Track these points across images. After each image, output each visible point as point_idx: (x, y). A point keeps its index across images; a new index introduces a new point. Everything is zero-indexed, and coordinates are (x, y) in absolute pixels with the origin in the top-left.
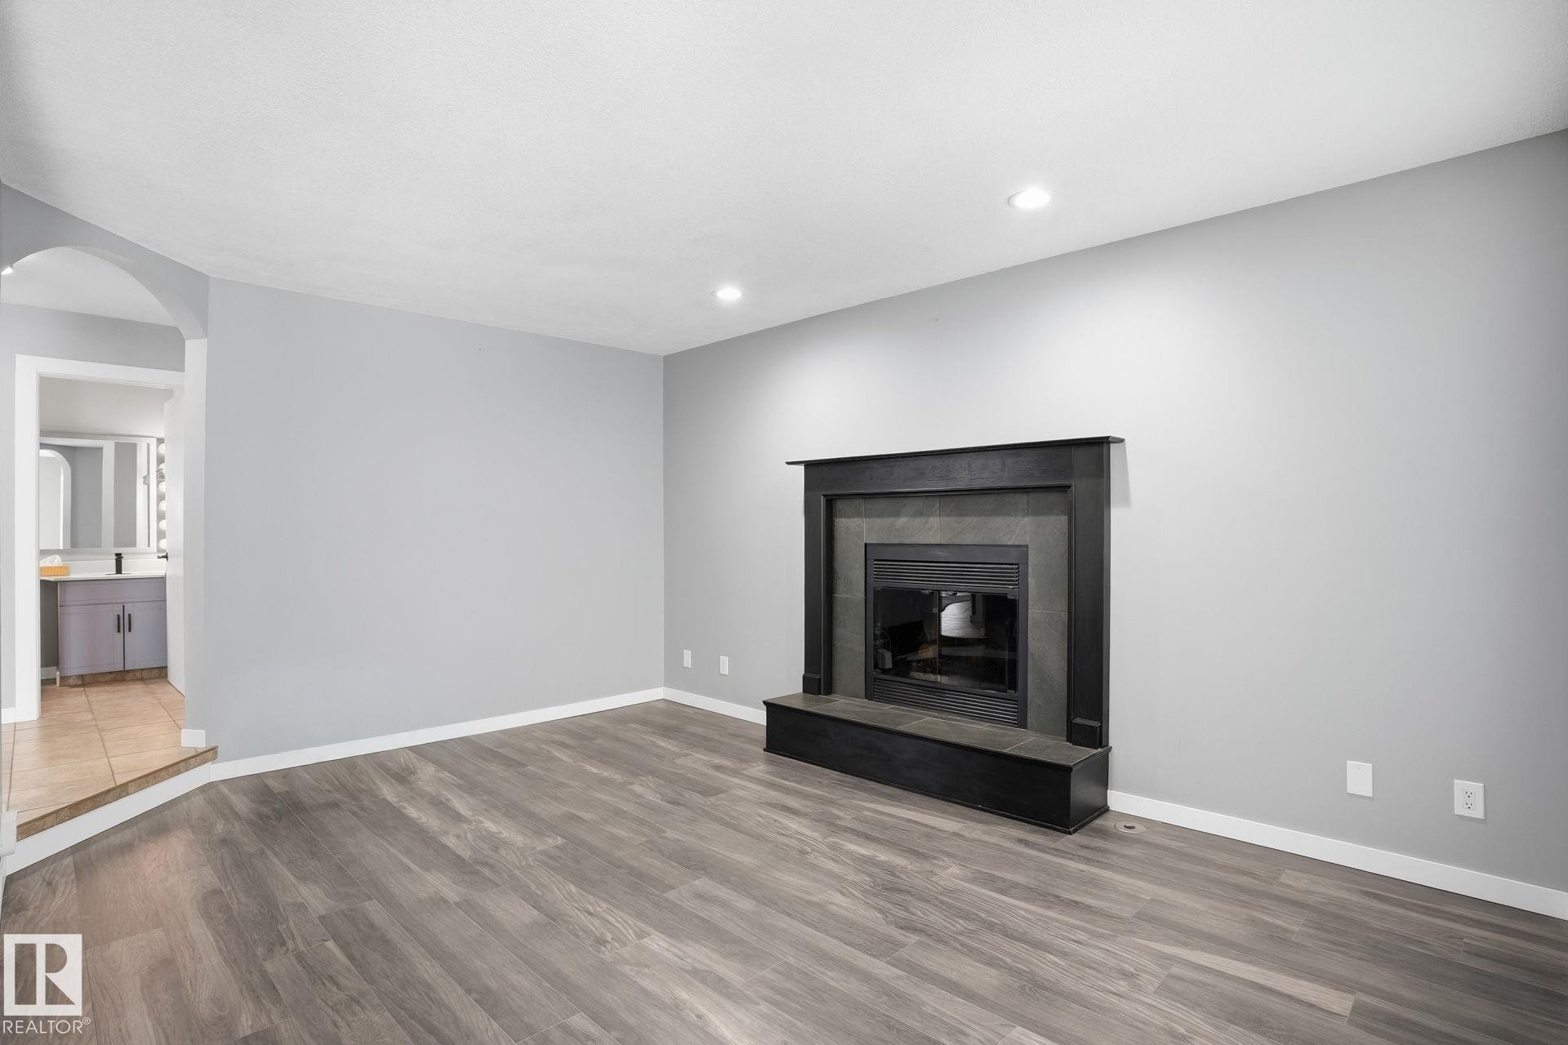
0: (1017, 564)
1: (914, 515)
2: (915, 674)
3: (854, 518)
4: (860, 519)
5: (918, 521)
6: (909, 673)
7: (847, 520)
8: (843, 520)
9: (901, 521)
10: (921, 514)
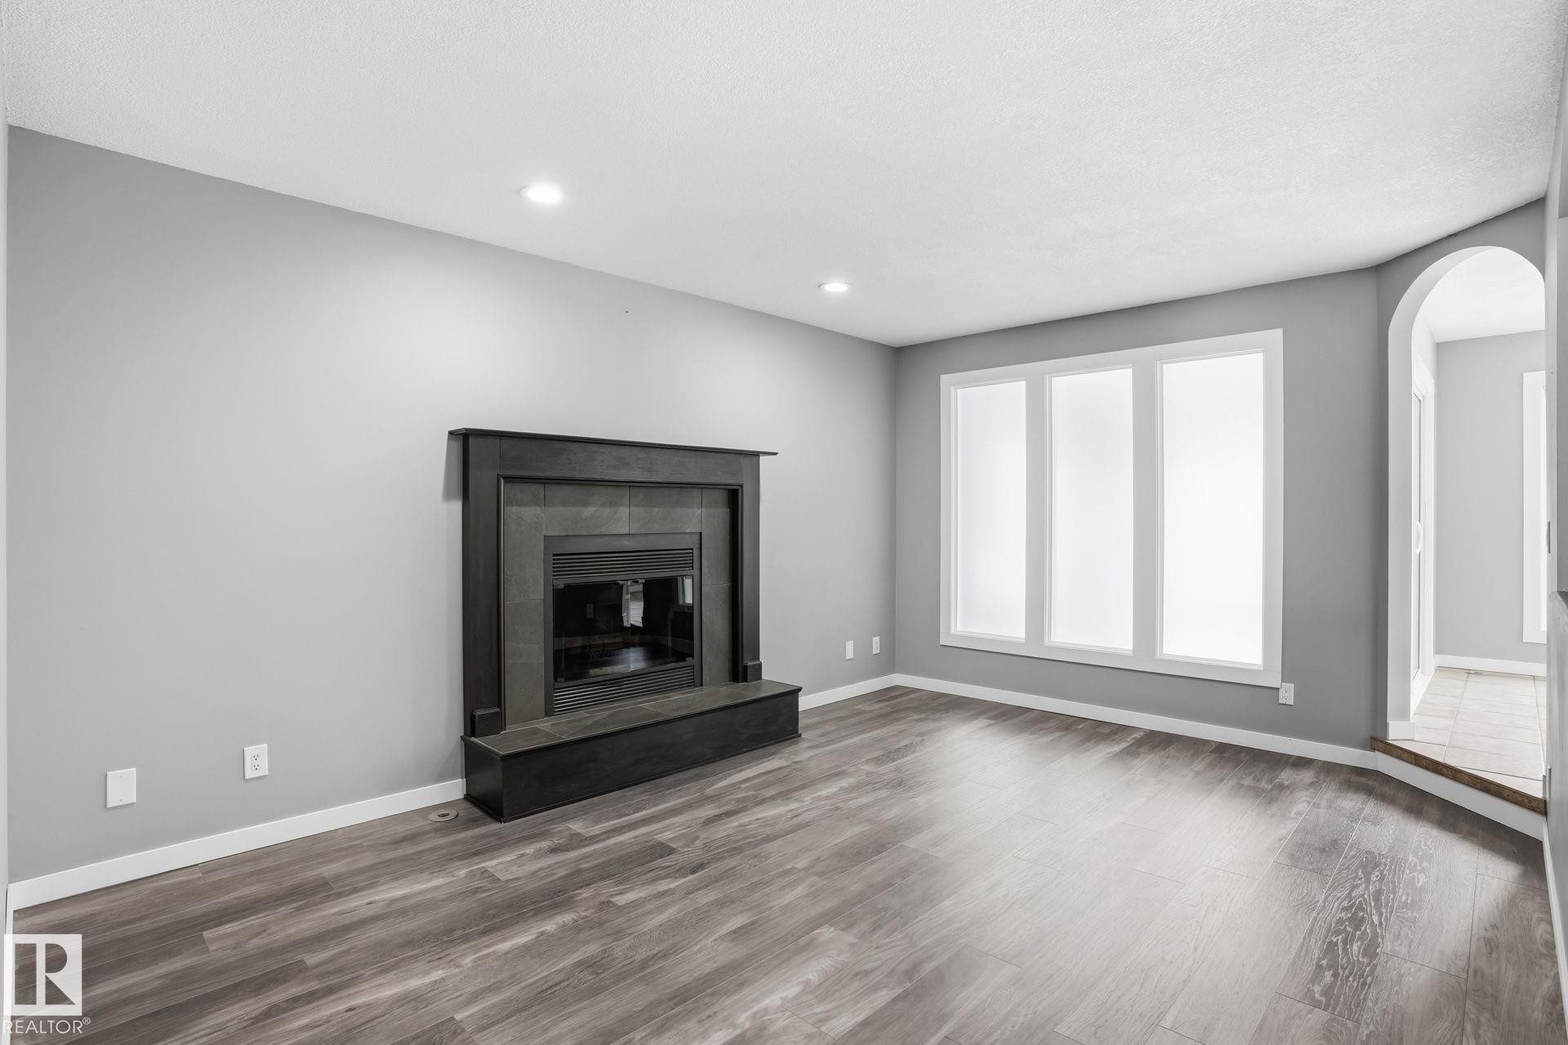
0: (692, 549)
1: (603, 505)
2: (592, 672)
3: (530, 506)
4: (538, 508)
5: (607, 511)
6: (588, 673)
7: (519, 509)
8: (514, 509)
9: (590, 511)
10: (611, 504)
